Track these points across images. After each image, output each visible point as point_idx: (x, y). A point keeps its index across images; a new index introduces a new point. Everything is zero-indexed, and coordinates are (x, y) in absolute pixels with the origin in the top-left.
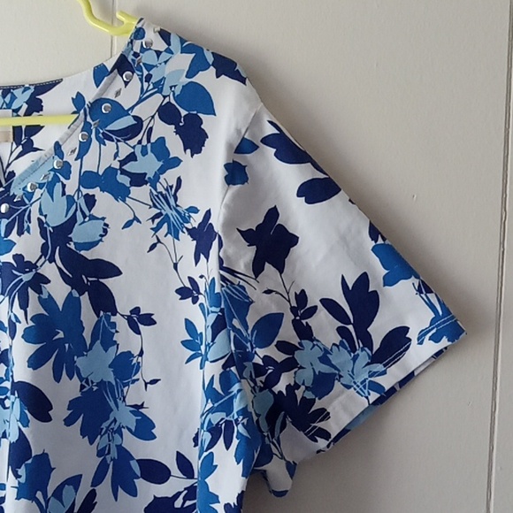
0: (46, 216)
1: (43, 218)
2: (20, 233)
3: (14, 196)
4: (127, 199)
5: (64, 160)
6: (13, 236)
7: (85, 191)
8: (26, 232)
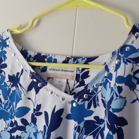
0: (104, 98)
1: (103, 99)
2: (95, 107)
3: (89, 90)
4: (135, 90)
5: (110, 72)
6: (92, 108)
7: (118, 85)
8: (97, 106)
